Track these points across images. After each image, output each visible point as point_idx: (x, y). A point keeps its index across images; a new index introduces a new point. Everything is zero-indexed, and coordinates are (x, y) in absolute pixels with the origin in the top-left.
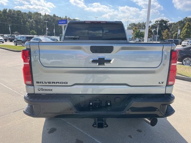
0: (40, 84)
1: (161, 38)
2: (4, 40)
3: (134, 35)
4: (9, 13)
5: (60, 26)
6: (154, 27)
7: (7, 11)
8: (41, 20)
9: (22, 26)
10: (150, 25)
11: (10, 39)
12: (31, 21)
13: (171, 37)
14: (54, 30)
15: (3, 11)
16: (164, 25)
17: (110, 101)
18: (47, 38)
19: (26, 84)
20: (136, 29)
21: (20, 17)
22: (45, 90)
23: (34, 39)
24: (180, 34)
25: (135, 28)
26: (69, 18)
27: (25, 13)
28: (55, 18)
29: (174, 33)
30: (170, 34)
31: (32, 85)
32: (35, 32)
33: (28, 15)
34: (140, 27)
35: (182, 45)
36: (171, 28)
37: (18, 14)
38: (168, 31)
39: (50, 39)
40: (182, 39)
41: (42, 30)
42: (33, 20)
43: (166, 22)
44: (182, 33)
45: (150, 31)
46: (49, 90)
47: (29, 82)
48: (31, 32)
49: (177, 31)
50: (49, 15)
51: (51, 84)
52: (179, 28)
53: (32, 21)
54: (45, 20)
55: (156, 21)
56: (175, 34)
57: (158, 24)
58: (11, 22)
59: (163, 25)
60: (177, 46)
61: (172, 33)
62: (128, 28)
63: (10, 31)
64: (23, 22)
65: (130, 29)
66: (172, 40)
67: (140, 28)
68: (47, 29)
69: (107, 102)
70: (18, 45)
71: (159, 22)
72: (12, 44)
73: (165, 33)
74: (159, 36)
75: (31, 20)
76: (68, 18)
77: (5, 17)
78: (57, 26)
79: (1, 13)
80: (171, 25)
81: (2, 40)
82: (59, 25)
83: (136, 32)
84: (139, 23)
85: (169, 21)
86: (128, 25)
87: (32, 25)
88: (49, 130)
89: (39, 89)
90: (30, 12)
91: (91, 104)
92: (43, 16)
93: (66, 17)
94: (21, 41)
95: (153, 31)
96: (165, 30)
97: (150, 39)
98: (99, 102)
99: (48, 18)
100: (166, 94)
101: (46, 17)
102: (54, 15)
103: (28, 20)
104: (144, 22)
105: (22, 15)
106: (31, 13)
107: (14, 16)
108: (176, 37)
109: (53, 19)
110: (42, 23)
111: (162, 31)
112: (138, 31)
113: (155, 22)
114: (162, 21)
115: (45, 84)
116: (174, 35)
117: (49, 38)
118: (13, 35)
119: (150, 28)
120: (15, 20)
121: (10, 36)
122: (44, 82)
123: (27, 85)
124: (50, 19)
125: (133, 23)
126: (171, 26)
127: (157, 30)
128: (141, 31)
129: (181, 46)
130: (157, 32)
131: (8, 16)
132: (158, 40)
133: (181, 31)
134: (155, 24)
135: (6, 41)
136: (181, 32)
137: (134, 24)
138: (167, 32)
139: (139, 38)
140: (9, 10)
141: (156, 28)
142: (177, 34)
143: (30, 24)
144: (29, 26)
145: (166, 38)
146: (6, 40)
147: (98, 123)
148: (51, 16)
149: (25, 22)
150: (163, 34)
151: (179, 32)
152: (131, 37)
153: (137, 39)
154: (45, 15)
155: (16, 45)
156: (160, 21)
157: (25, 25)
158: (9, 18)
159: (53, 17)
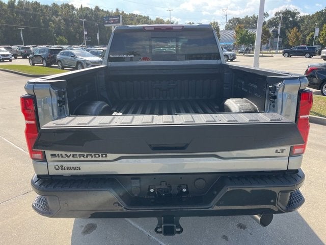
0: (57, 159)
1: (286, 43)
2: (13, 56)
3: (238, 40)
4: (19, 7)
5: (108, 27)
6: (272, 23)
7: (16, 4)
8: (74, 18)
9: (43, 29)
10: (267, 20)
11: (22, 53)
12: (57, 19)
13: (303, 41)
14: (98, 34)
15: (9, 3)
16: (291, 19)
17: (187, 186)
18: (85, 52)
19: (32, 159)
20: (241, 29)
21: (38, 13)
22: (68, 168)
23: (63, 54)
24: (319, 36)
25: (239, 27)
26: (123, 12)
27: (47, 7)
28: (99, 13)
29: (308, 35)
30: (301, 36)
31: (44, 159)
32: (65, 40)
33: (51, 9)
34: (248, 25)
35: (322, 57)
36: (303, 25)
37: (35, 9)
38: (298, 31)
39: (91, 53)
40: (321, 44)
41: (76, 35)
42: (60, 17)
43: (293, 14)
44: (323, 34)
45: (265, 32)
46: (75, 168)
47: (38, 156)
48: (58, 39)
49: (314, 31)
50: (87, 9)
51: (78, 159)
52: (318, 25)
53: (60, 20)
54: (80, 17)
55: (277, 13)
56: (310, 35)
57: (280, 17)
58: (23, 23)
59: (288, 20)
60: (314, 57)
61: (305, 33)
62: (226, 27)
63: (22, 38)
64: (43, 22)
65: (231, 29)
66: (305, 48)
67: (249, 27)
68: (86, 33)
69: (180, 187)
70: (35, 65)
71: (281, 15)
72: (26, 62)
73: (292, 34)
74: (281, 39)
75: (57, 17)
76: (120, 12)
77: (13, 15)
78: (102, 27)
79: (5, 8)
80: (303, 19)
81: (8, 55)
82: (106, 25)
83: (241, 34)
84: (247, 17)
85: (299, 13)
86: (228, 21)
87: (59, 28)
88: (83, 228)
89: (57, 167)
90: (54, 3)
91: (152, 191)
92: (77, 10)
93: (117, 10)
94: (41, 57)
95: (271, 31)
96: (293, 29)
97: (266, 45)
98: (166, 187)
99: (86, 14)
100: (288, 171)
101: (83, 13)
102: (97, 8)
103: (53, 18)
104: (256, 16)
105: (42, 10)
106: (57, 5)
107: (28, 12)
108: (311, 41)
109: (95, 15)
110: (76, 22)
111: (287, 31)
112: (244, 33)
113: (275, 15)
114: (288, 13)
115: (67, 159)
116: (308, 38)
117: (88, 51)
118: (27, 46)
119: (265, 26)
120: (31, 20)
121: (22, 48)
122: (64, 156)
123: (35, 160)
124: (89, 15)
125: (235, 17)
126: (304, 22)
127: (279, 30)
128: (250, 31)
129: (320, 57)
130: (279, 33)
131: (17, 13)
132: (279, 46)
133: (321, 30)
134: (275, 19)
135: (16, 58)
136: (319, 33)
137: (238, 19)
138: (295, 33)
139: (246, 44)
140: (18, 2)
141: (276, 25)
142: (312, 36)
143: (55, 25)
144: (54, 28)
145: (294, 43)
146: (16, 56)
147: (165, 227)
148: (92, 10)
149: (46, 22)
150: (289, 35)
151: (317, 33)
152: (232, 44)
153: (243, 46)
154: (81, 8)
155: (33, 64)
156: (283, 13)
157: (47, 27)
158: (20, 16)
159: (95, 11)
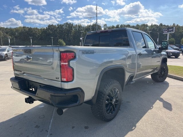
5: (166, 34)
28: (161, 27)
50: (155, 25)
76: (176, 25)
82: (163, 33)
90: (137, 25)
92: (149, 27)
99: (154, 28)
101: (152, 28)
102: (161, 25)
106: (139, 25)
109: (159, 28)
124: (155, 29)
140: (121, 26)
154: (152, 26)
159: (159, 26)
